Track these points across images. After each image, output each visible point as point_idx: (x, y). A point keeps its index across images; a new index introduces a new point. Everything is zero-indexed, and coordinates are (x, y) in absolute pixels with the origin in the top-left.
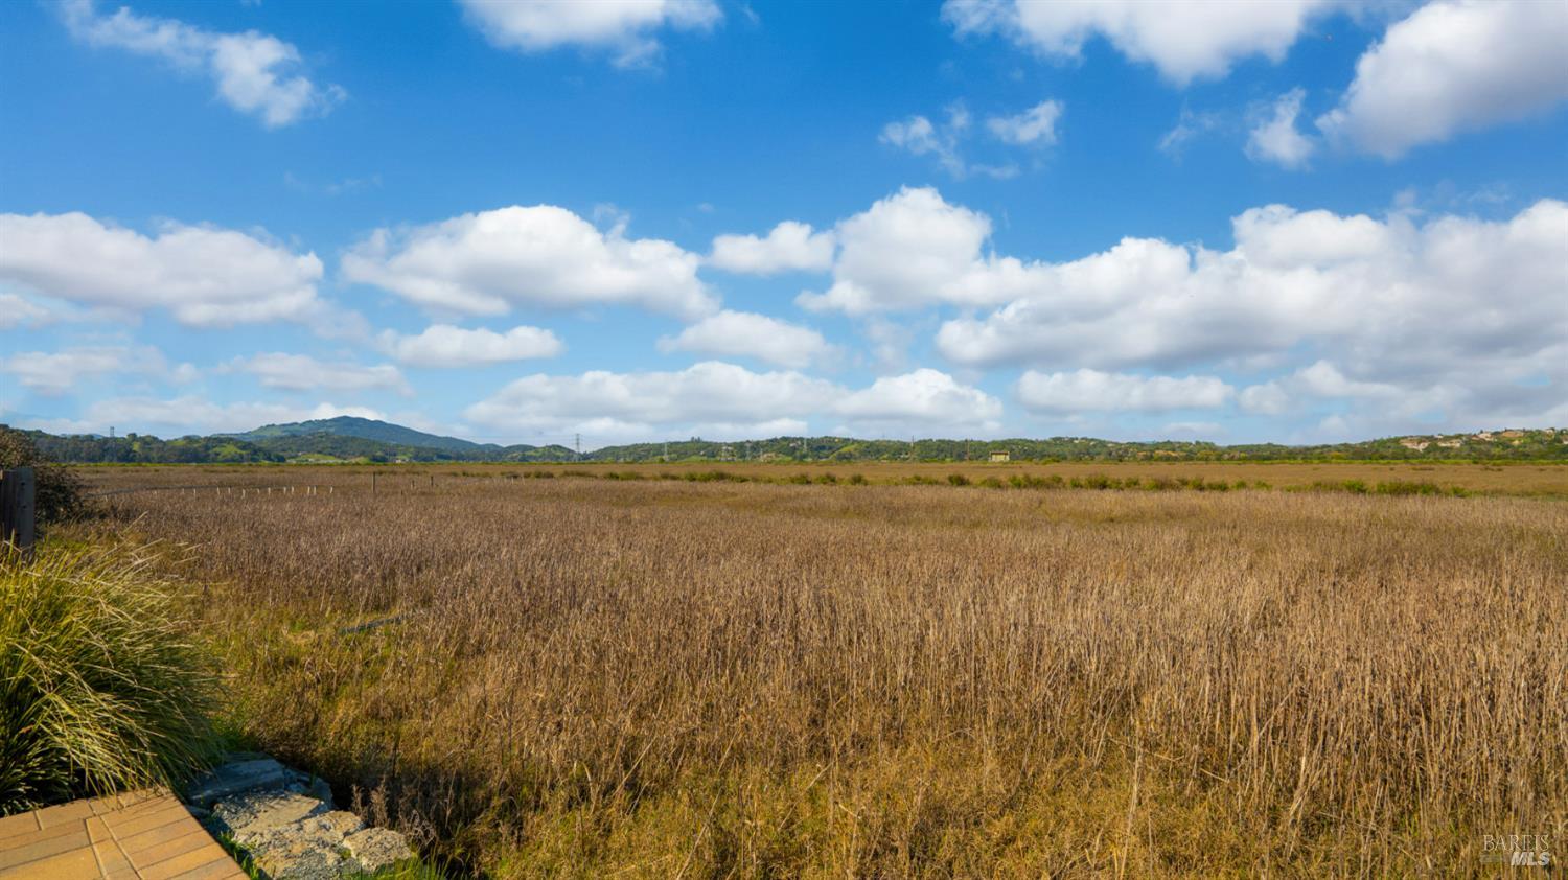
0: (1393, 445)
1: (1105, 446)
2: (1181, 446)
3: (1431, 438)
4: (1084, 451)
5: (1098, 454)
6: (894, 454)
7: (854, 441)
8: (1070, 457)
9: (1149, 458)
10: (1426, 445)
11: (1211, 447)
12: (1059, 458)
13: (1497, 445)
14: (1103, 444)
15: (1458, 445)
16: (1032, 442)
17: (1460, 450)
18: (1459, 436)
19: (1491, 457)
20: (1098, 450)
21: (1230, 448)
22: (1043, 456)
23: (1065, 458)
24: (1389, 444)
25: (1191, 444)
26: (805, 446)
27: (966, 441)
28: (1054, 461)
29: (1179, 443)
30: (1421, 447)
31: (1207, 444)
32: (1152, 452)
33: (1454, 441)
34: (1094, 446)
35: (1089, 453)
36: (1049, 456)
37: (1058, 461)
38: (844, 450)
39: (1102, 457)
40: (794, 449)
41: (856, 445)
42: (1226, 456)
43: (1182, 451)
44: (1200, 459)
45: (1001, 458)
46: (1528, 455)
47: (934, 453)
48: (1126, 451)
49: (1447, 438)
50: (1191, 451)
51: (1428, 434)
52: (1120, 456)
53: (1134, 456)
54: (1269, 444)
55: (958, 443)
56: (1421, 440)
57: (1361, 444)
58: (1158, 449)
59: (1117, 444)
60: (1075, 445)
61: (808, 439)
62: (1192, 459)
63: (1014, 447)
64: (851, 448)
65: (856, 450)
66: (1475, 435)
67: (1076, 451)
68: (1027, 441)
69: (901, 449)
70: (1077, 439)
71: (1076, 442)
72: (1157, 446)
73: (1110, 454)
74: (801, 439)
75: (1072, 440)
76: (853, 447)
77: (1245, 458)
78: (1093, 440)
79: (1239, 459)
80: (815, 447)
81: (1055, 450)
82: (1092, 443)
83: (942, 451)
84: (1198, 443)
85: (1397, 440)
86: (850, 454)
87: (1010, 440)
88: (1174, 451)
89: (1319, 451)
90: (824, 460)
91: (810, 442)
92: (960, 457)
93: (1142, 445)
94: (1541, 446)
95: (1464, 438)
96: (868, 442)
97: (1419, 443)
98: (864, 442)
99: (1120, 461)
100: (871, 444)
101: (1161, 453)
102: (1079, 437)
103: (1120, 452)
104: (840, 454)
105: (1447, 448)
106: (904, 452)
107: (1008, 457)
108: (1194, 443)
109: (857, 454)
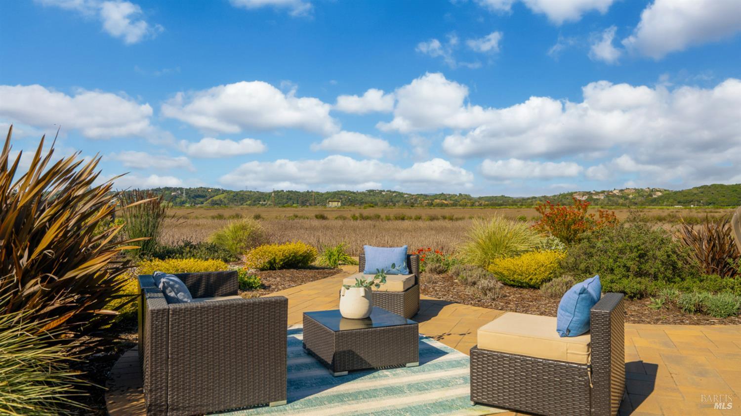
0: (569, 197)
1: (403, 197)
2: (451, 197)
3: (589, 193)
4: (389, 200)
5: (398, 202)
6: (254, 201)
7: (224, 191)
8: (379, 204)
9: (431, 205)
10: (587, 197)
11: (468, 197)
12: (373, 205)
13: (621, 197)
14: (400, 195)
15: (602, 197)
16: (354, 193)
17: (603, 200)
18: (603, 192)
19: (617, 204)
20: (398, 199)
21: (480, 198)
22: (361, 203)
23: (376, 204)
24: (567, 197)
25: (456, 195)
26: (184, 194)
27: (308, 192)
28: (370, 206)
29: (449, 195)
30: (584, 198)
31: (466, 195)
32: (433, 200)
33: (600, 195)
34: (396, 196)
35: (392, 201)
36: (366, 203)
37: (373, 207)
38: (216, 198)
39: (401, 204)
40: (175, 197)
41: (225, 194)
42: (477, 203)
43: (451, 200)
44: (460, 205)
45: (335, 204)
46: (636, 204)
47: (285, 201)
48: (416, 200)
49: (597, 193)
50: (456, 200)
51: (588, 191)
52: (413, 203)
53: (421, 203)
54: (502, 196)
55: (303, 193)
56: (584, 193)
57: (553, 196)
58: (436, 199)
59: (410, 195)
60: (384, 195)
61: (187, 189)
62: (456, 205)
63: (342, 196)
64: (221, 196)
65: (225, 198)
66: (611, 192)
67: (384, 199)
68: (351, 192)
69: (260, 198)
70: (384, 191)
71: (384, 193)
72: (436, 197)
73: (406, 202)
74: (181, 189)
75: (381, 191)
76: (223, 195)
77: (487, 205)
78: (394, 192)
79: (484, 205)
80: (192, 195)
81: (369, 199)
82: (394, 195)
83: (291, 199)
84: (460, 194)
85: (571, 194)
86: (221, 201)
87: (339, 191)
88: (446, 200)
89: (530, 201)
90: (199, 205)
91: (188, 191)
92: (303, 204)
93: (426, 196)
94: (643, 198)
95: (606, 193)
96: (234, 192)
97: (583, 196)
98: (231, 192)
99: (412, 206)
100: (237, 194)
101: (438, 201)
102: (386, 190)
103: (412, 201)
104: (213, 201)
105: (597, 199)
106: (262, 200)
107: (340, 204)
108: (458, 195)
109: (226, 201)
